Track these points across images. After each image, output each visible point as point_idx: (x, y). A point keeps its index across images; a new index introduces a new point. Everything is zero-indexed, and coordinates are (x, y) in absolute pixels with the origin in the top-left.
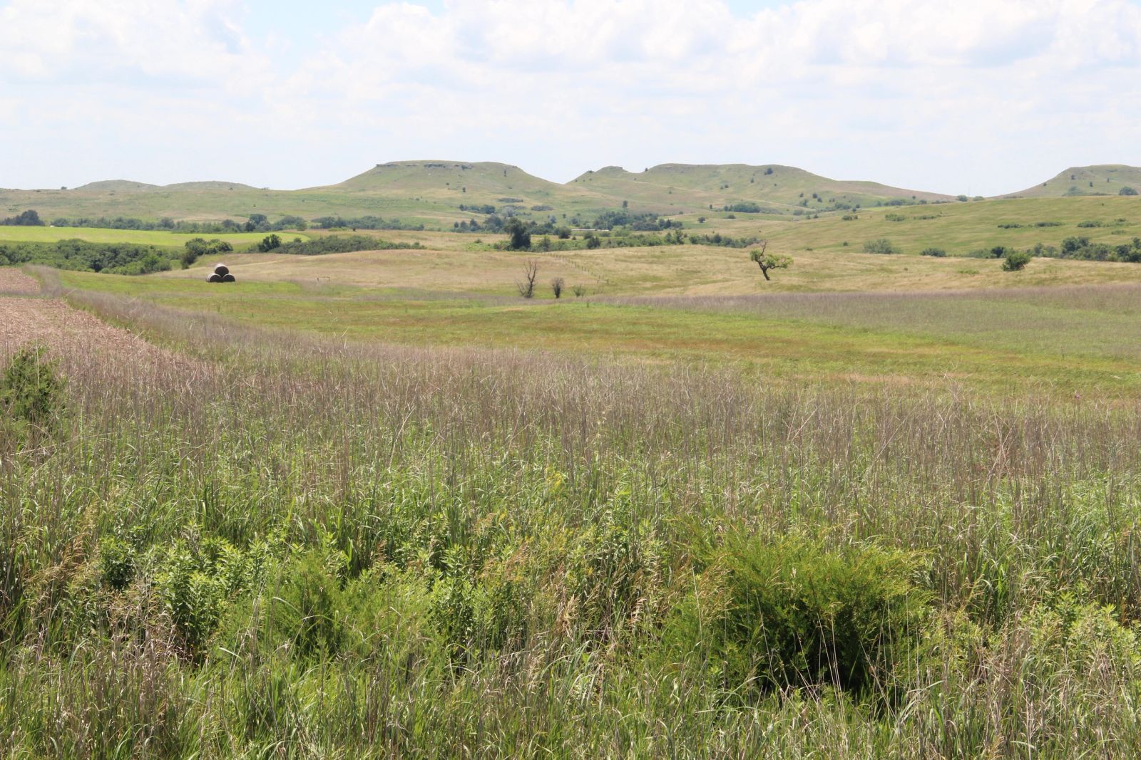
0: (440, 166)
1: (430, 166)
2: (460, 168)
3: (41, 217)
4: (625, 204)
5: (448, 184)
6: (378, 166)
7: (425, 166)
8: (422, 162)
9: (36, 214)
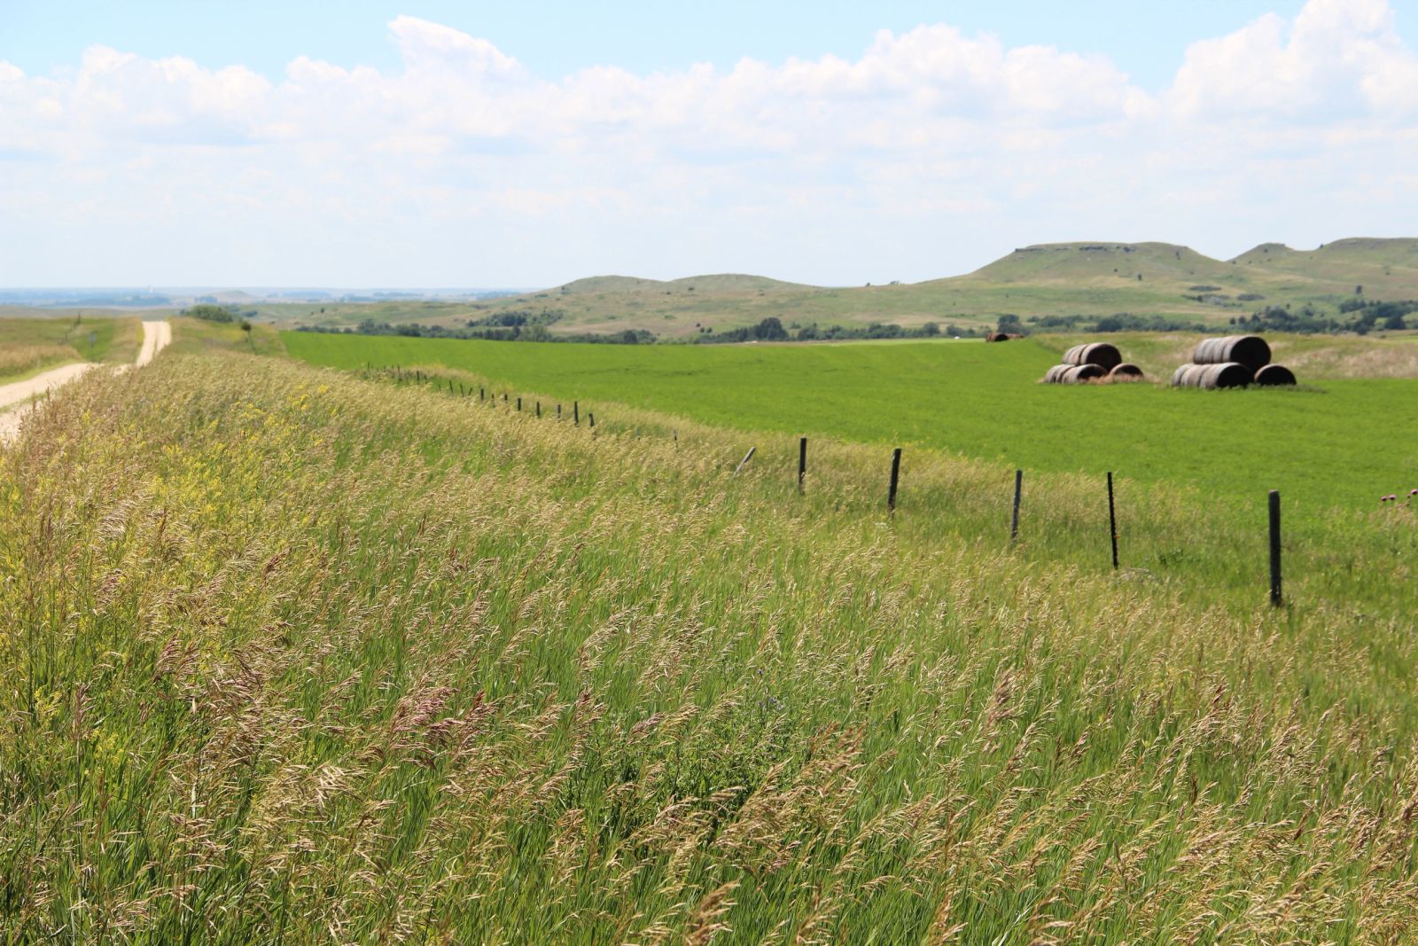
0: (1100, 248)
1: (1087, 249)
2: (1121, 250)
3: (786, 326)
4: (1359, 289)
5: (1116, 270)
6: (1017, 250)
7: (1081, 249)
8: (1075, 245)
9: (779, 322)
